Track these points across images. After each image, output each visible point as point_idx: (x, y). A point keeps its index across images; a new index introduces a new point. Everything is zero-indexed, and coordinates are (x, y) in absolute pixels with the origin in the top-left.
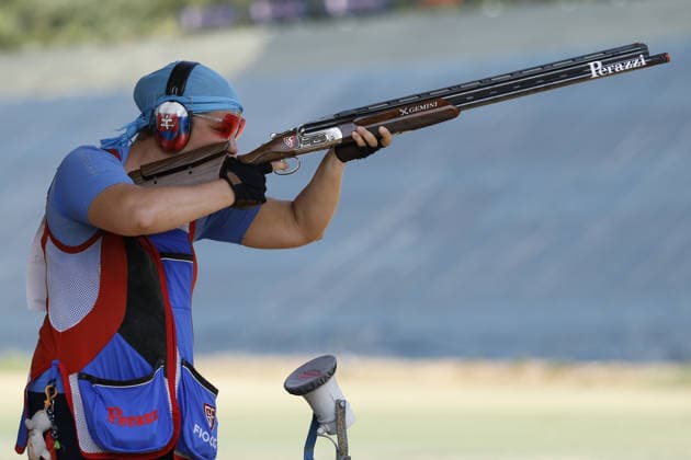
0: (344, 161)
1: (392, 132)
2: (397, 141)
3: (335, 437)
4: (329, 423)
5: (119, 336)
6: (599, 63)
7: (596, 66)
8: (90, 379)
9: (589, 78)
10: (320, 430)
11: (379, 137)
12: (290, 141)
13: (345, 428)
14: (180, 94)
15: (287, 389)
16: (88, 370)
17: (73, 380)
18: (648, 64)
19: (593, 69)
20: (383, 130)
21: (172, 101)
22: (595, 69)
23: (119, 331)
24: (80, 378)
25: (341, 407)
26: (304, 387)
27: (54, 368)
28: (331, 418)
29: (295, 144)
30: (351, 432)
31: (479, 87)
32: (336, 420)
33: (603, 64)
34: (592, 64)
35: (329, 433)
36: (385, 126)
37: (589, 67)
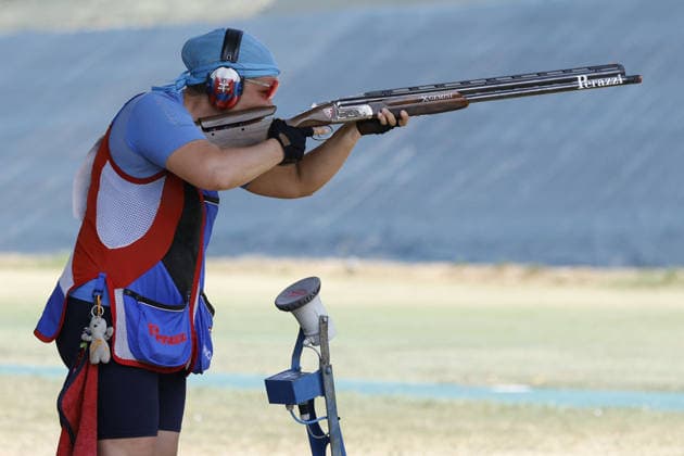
0: (362, 134)
1: (410, 115)
2: (413, 122)
3: (318, 348)
4: (314, 335)
5: (162, 265)
6: (585, 76)
7: (582, 79)
8: (133, 295)
9: (576, 88)
10: (306, 342)
11: (398, 118)
12: (328, 111)
13: (327, 340)
14: (234, 61)
15: (277, 306)
16: (132, 287)
17: (119, 294)
18: (625, 83)
19: (580, 81)
20: (404, 113)
21: (227, 67)
22: (582, 81)
23: (162, 260)
24: (125, 293)
25: (323, 322)
26: (292, 304)
27: (100, 279)
28: (316, 331)
29: (334, 115)
30: (332, 343)
31: (486, 84)
32: (319, 334)
33: (589, 78)
34: (579, 77)
35: (313, 344)
36: (406, 109)
37: (576, 79)
